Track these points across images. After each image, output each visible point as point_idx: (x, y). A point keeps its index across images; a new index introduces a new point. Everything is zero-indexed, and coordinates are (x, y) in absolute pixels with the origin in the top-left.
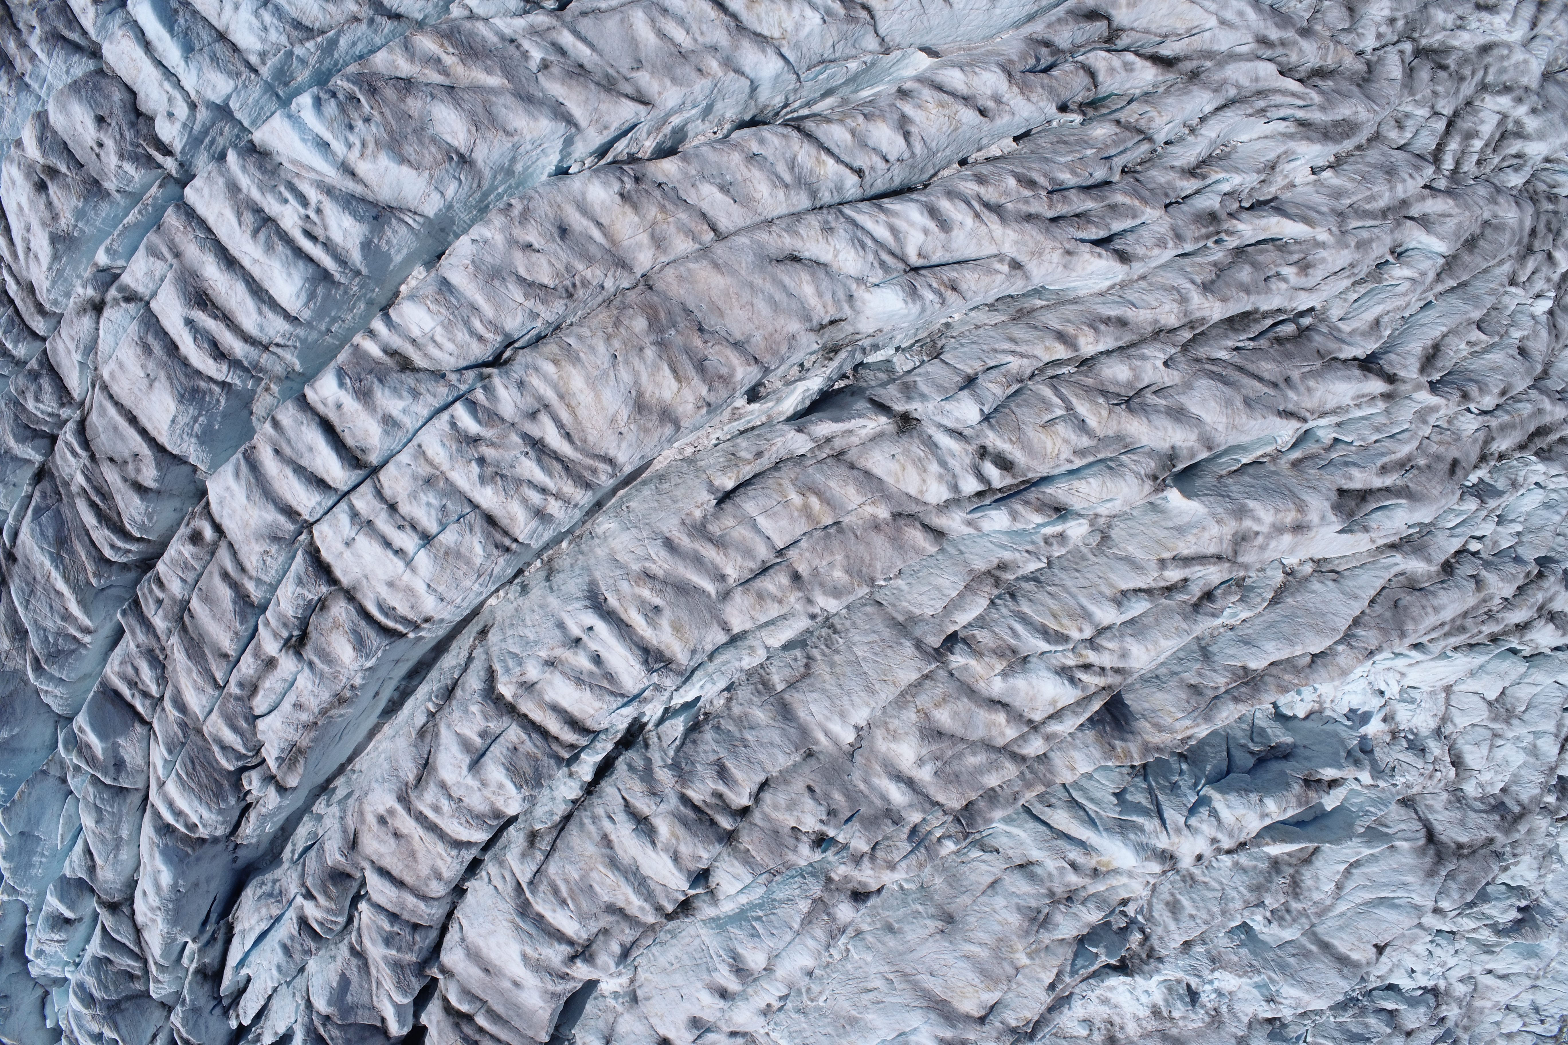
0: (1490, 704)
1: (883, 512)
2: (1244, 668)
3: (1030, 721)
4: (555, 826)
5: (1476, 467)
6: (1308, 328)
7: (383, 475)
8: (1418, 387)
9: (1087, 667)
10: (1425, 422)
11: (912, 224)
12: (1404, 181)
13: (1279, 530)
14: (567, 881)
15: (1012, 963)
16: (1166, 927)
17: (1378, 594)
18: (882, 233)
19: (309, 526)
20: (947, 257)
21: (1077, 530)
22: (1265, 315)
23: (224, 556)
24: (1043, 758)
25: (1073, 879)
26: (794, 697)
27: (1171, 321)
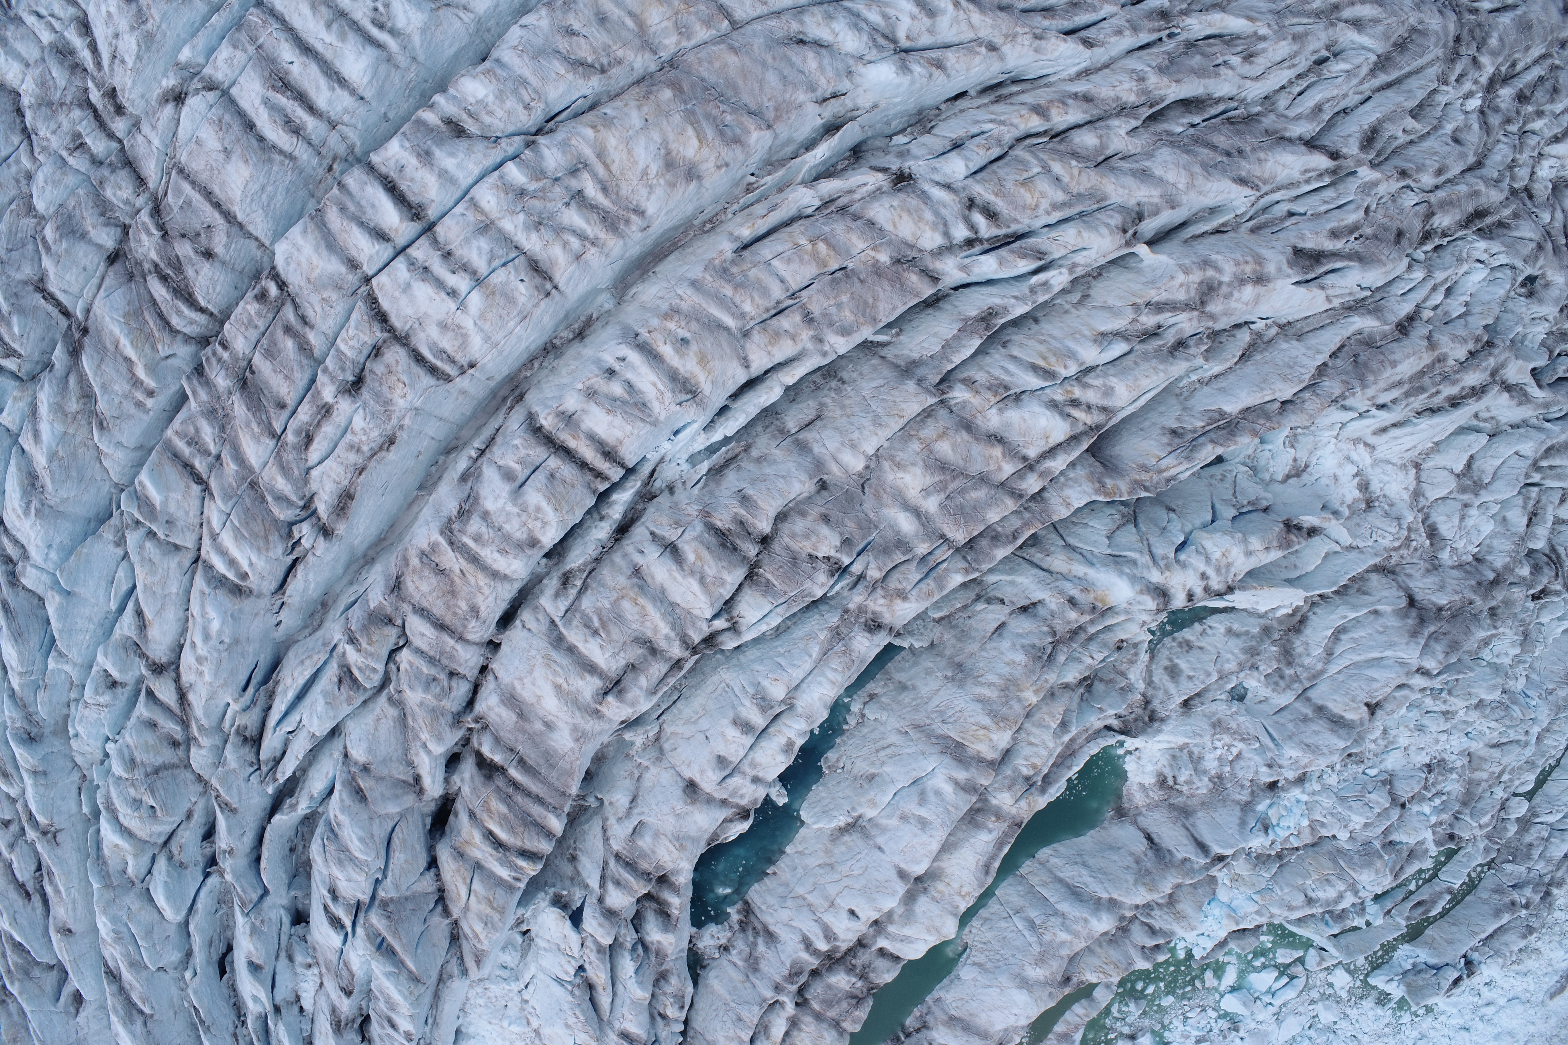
0: (1458, 476)
1: (884, 258)
2: (1220, 412)
3: (1025, 458)
4: (587, 566)
5: (1420, 242)
6: (1257, 114)
7: (438, 230)
8: (1360, 163)
9: (1075, 403)
10: (1369, 194)
11: (900, 11)
13: (1240, 280)
14: (599, 613)
15: (1019, 700)
16: (1166, 692)
17: (1338, 349)
18: (874, 17)
19: (368, 278)
20: (932, 39)
21: (1058, 278)
22: (1217, 101)
23: (288, 313)
24: (1038, 496)
25: (1073, 615)
26: (808, 436)
27: (1132, 98)
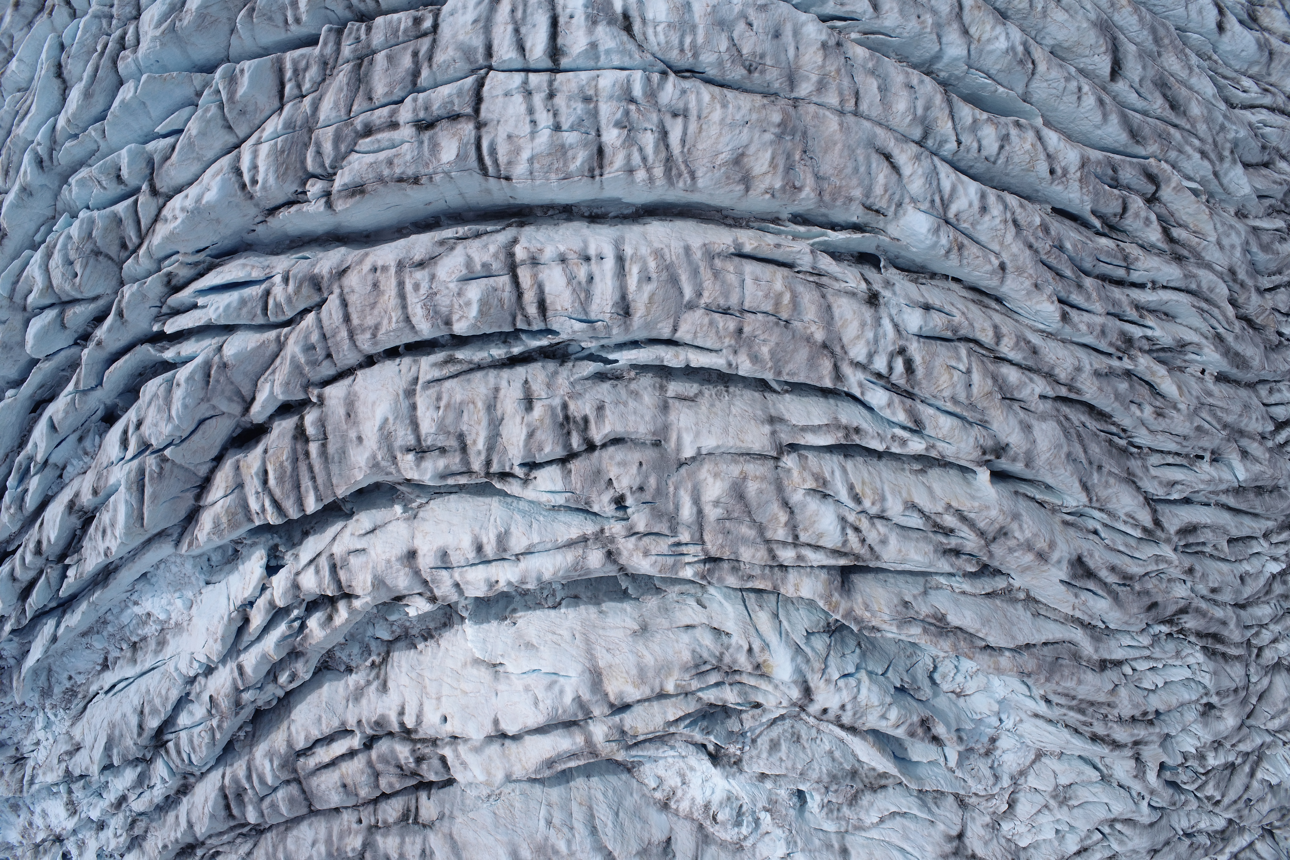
0: (1058, 785)
1: (819, 336)
2: (944, 616)
3: (796, 537)
4: (470, 362)
5: (1163, 622)
6: (1131, 454)
7: (559, 76)
8: (1168, 541)
9: (857, 530)
10: (1157, 564)
11: (966, 194)
12: (1250, 418)
13: (1029, 547)
14: (450, 397)
17: (1053, 644)
18: (946, 185)
19: (490, 68)
20: (971, 231)
21: (916, 445)
22: (1114, 424)
23: (425, 43)
24: (785, 568)
25: (742, 660)
26: (675, 405)
27: (1063, 376)
